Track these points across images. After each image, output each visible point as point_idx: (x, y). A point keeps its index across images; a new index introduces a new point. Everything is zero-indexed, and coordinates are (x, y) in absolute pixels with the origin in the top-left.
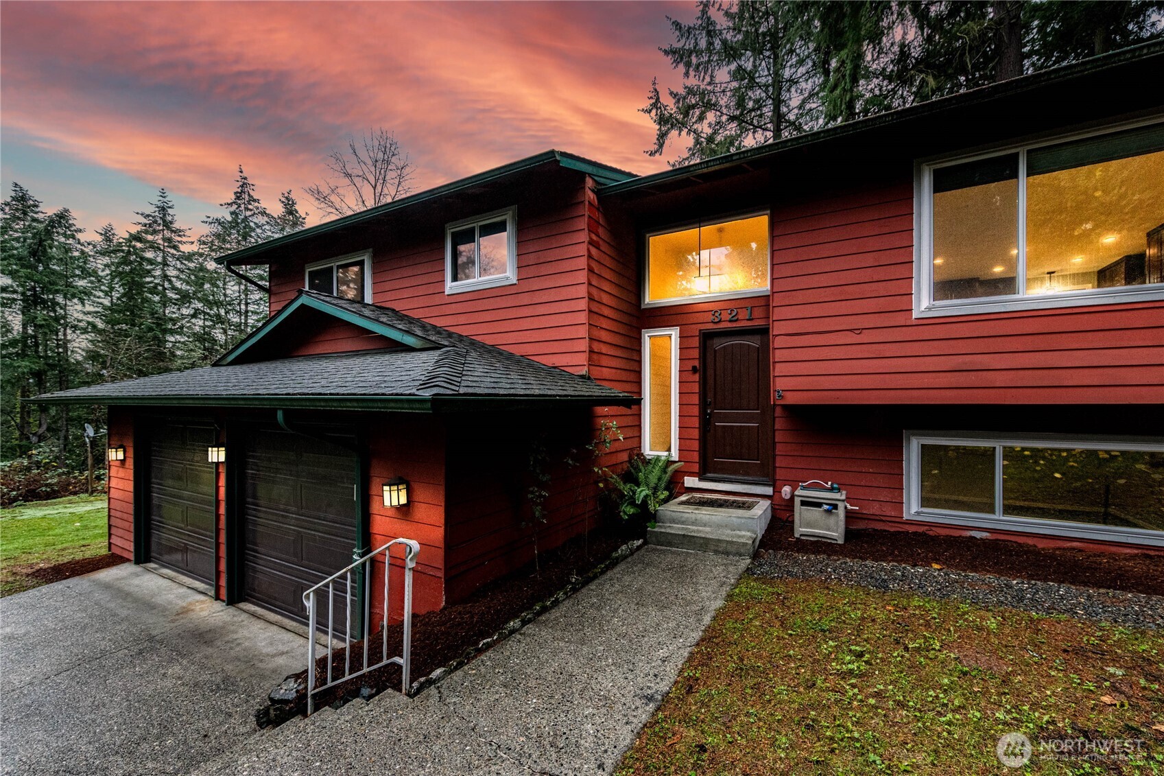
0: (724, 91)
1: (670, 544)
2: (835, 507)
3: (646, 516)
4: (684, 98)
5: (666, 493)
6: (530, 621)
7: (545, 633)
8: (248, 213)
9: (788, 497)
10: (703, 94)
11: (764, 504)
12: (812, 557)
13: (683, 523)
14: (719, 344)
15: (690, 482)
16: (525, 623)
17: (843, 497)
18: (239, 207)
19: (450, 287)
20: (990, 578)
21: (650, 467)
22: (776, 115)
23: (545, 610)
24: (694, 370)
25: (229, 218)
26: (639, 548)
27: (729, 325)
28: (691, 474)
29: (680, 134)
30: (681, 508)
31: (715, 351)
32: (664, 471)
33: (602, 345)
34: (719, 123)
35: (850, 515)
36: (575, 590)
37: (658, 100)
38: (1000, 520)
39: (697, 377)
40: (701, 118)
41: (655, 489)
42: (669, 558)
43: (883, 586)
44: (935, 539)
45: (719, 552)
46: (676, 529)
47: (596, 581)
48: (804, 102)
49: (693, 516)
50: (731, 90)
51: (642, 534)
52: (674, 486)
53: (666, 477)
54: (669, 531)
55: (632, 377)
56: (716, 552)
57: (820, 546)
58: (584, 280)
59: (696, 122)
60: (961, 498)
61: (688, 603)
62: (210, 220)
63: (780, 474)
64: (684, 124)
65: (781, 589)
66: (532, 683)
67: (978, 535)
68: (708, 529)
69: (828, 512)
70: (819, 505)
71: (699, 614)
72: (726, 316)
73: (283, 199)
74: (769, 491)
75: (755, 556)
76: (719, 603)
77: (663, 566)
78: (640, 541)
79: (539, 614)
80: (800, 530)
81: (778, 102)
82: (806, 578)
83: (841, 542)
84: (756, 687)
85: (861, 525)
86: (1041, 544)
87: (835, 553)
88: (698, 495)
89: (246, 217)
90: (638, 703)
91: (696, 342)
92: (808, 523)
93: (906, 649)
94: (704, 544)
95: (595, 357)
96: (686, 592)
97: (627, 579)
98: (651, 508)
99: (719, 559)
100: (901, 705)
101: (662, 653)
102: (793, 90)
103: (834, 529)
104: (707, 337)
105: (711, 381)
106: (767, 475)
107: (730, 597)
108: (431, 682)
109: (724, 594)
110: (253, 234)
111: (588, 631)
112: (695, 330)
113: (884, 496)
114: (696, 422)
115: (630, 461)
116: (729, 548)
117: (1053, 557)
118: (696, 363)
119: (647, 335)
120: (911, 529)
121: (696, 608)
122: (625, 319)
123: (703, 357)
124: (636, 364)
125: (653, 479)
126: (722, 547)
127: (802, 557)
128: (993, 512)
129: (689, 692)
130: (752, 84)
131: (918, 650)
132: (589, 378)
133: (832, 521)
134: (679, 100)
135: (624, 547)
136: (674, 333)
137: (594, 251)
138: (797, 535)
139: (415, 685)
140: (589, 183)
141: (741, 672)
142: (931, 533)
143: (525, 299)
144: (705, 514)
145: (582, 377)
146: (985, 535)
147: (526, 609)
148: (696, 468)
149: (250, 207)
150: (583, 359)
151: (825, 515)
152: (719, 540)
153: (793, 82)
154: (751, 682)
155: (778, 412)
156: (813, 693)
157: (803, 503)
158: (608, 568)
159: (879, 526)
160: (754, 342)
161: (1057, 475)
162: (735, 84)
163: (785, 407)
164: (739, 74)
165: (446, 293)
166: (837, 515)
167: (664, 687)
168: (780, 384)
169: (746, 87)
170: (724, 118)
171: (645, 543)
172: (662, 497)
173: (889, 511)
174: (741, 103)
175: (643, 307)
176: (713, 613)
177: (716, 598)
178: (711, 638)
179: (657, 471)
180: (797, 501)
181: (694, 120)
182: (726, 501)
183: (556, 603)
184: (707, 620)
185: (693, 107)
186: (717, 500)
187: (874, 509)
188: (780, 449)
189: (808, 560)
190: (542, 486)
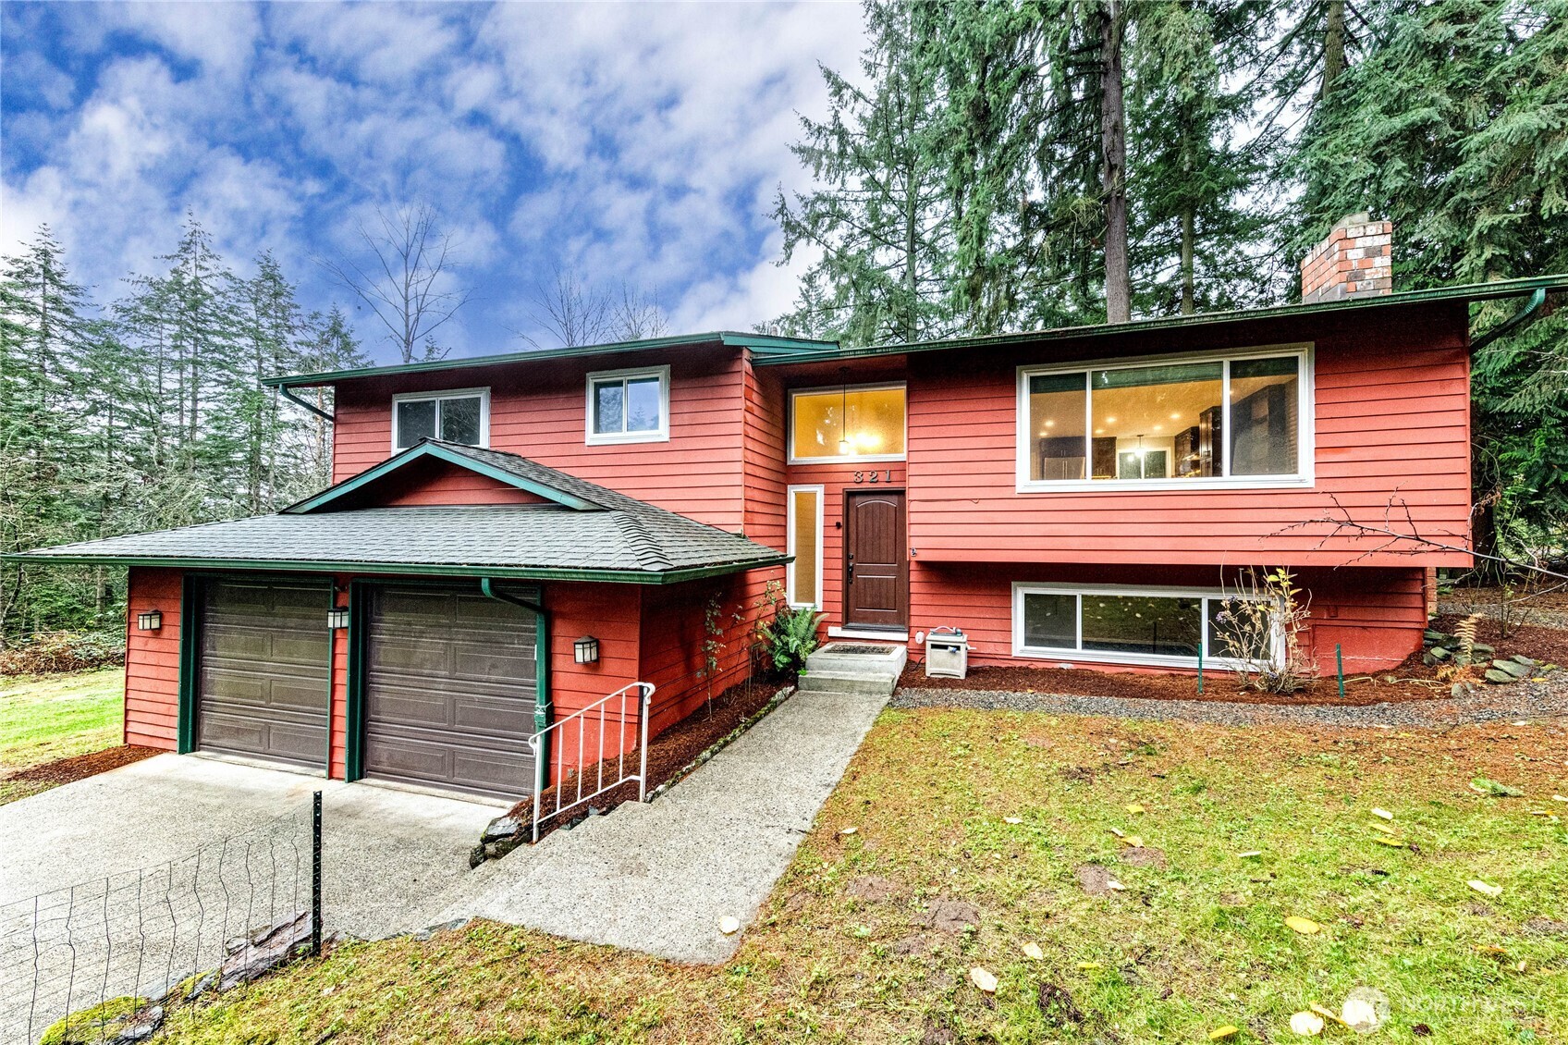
0: (856, 200)
1: (820, 688)
2: (958, 648)
3: (797, 663)
4: (813, 203)
5: (814, 643)
6: (716, 752)
7: (733, 759)
8: (201, 274)
9: (921, 642)
10: (834, 201)
11: (902, 649)
12: (940, 690)
13: (830, 669)
14: (860, 502)
15: (834, 631)
16: (713, 753)
17: (965, 640)
18: (187, 262)
19: (591, 438)
20: (1065, 697)
21: (798, 618)
22: (910, 235)
23: (726, 743)
24: (838, 525)
25: (169, 278)
26: (791, 694)
27: (871, 486)
28: (835, 623)
29: (808, 244)
30: (829, 656)
31: (857, 509)
32: (811, 622)
33: (755, 504)
34: (851, 235)
35: (971, 656)
36: (747, 728)
37: (784, 206)
38: (1079, 654)
39: (840, 533)
40: (831, 227)
41: (803, 641)
42: (821, 700)
43: (990, 707)
44: (1034, 672)
45: (864, 692)
46: (825, 674)
47: (762, 721)
48: (938, 227)
49: (840, 662)
50: (864, 201)
51: (795, 681)
52: (819, 636)
53: (813, 628)
54: (818, 676)
55: (778, 531)
56: (861, 692)
57: (946, 682)
58: (741, 444)
59: (826, 231)
60: (1053, 637)
61: (843, 730)
62: (135, 278)
63: (914, 622)
64: (812, 235)
65: (915, 714)
66: (738, 787)
67: (1065, 666)
68: (853, 673)
69: (953, 652)
70: (945, 647)
71: (854, 735)
72: (867, 477)
73: (262, 260)
74: (904, 637)
75: (894, 694)
76: (869, 728)
77: (817, 706)
78: (793, 687)
79: (723, 747)
80: (930, 669)
81: (913, 221)
82: (933, 705)
83: (963, 677)
84: (899, 770)
85: (979, 664)
86: (1107, 671)
87: (959, 686)
88: (841, 644)
89: (197, 278)
90: (820, 788)
91: (840, 500)
92: (937, 664)
93: (997, 741)
94: (851, 686)
95: (749, 515)
96: (841, 722)
97: (789, 718)
98: (802, 657)
99: (864, 697)
100: (987, 768)
101: (832, 761)
102: (927, 209)
103: (958, 667)
104: (850, 495)
105: (853, 536)
106: (904, 623)
107: (876, 723)
108: (658, 794)
109: (871, 722)
110: (208, 302)
111: (769, 754)
112: (839, 488)
113: (997, 637)
114: (839, 575)
115: (776, 614)
116: (873, 688)
117: (1111, 679)
118: (840, 520)
119: (792, 491)
120: (1018, 664)
121: (849, 733)
122: (773, 477)
123: (847, 515)
124: (782, 518)
125: (802, 631)
126: (866, 688)
127: (930, 691)
128: (1075, 647)
129: (855, 778)
130: (887, 198)
131: (1004, 741)
132: (744, 537)
133: (955, 660)
134: (807, 203)
135: (780, 693)
136: (819, 490)
137: (749, 416)
138: (928, 674)
139: (649, 795)
140: (746, 354)
141: (889, 763)
142: (1031, 667)
143: (679, 457)
144: (849, 659)
145: (738, 535)
146: (1070, 666)
147: (712, 744)
148: (839, 618)
149: (204, 264)
150: (739, 518)
151: (951, 655)
152: (863, 682)
153: (927, 201)
154: (895, 768)
155: (913, 566)
156: (936, 768)
157: (934, 646)
158: (769, 711)
159: (994, 663)
160: (892, 502)
161: (1138, 615)
162: (868, 195)
163: (919, 563)
164: (873, 184)
165: (587, 444)
166: (960, 655)
167: (836, 779)
168: (913, 543)
169: (880, 200)
170: (856, 231)
171: (797, 688)
172: (810, 646)
173: (1001, 650)
174: (874, 216)
175: (789, 463)
176: (864, 735)
177: (865, 726)
178: (864, 749)
179: (805, 624)
180: (928, 645)
181: (824, 229)
182: (867, 648)
183: (734, 738)
184: (860, 739)
185: (823, 215)
186: (859, 647)
187: (989, 649)
188: (914, 599)
189: (937, 693)
190: (718, 639)
